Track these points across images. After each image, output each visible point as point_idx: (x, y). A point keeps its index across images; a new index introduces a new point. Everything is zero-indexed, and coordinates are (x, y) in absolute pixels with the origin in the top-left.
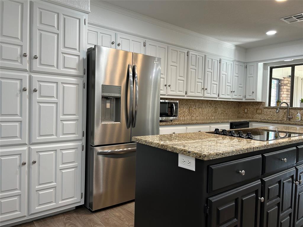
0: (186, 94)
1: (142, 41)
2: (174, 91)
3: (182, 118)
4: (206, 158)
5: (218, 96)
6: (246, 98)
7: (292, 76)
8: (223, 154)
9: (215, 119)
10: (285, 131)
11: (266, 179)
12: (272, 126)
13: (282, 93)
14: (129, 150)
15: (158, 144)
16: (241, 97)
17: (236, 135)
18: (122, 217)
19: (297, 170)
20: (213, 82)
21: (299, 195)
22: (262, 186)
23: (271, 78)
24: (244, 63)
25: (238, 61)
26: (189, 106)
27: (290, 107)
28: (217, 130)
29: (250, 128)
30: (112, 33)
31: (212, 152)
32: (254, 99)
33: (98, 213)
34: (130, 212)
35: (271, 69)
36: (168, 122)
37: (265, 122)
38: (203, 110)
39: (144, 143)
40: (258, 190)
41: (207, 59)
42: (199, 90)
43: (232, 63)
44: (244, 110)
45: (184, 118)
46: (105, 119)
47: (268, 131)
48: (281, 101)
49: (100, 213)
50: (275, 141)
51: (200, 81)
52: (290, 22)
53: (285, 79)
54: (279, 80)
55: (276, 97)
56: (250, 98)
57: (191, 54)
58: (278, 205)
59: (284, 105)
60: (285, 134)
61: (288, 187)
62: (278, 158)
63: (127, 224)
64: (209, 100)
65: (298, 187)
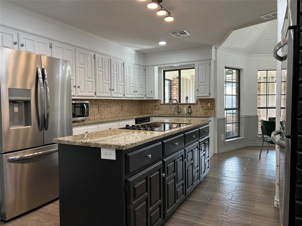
0: (95, 94)
1: (48, 42)
2: (84, 92)
3: (92, 117)
4: (124, 148)
5: (124, 96)
6: (147, 97)
7: (179, 78)
8: (136, 144)
9: (122, 116)
10: (177, 122)
11: (165, 160)
12: (167, 119)
13: (173, 91)
14: (40, 154)
15: (81, 142)
16: (142, 96)
17: (142, 129)
18: (41, 220)
19: (185, 150)
20: (119, 83)
21: (188, 169)
22: (163, 165)
23: (164, 79)
24: (143, 66)
25: (139, 65)
26: (98, 106)
27: (179, 104)
28: (127, 126)
29: (151, 122)
30: (15, 33)
31: (128, 143)
32: (152, 98)
33: (12, 222)
34: (48, 213)
35: (164, 72)
36: (80, 122)
37: (161, 116)
38: (111, 109)
39: (66, 143)
40: (160, 168)
41: (112, 62)
42: (107, 91)
43: (134, 66)
44: (146, 107)
45: (94, 117)
46: (13, 123)
47: (164, 123)
48: (173, 98)
49: (14, 221)
50: (170, 130)
51: (107, 82)
52: (176, 36)
53: (175, 80)
54: (170, 81)
55: (169, 95)
56: (149, 96)
57: (98, 57)
58: (174, 178)
59: (175, 102)
60: (177, 125)
61: (180, 164)
62: (172, 143)
63: (48, 224)
64: (116, 100)
65: (187, 163)
